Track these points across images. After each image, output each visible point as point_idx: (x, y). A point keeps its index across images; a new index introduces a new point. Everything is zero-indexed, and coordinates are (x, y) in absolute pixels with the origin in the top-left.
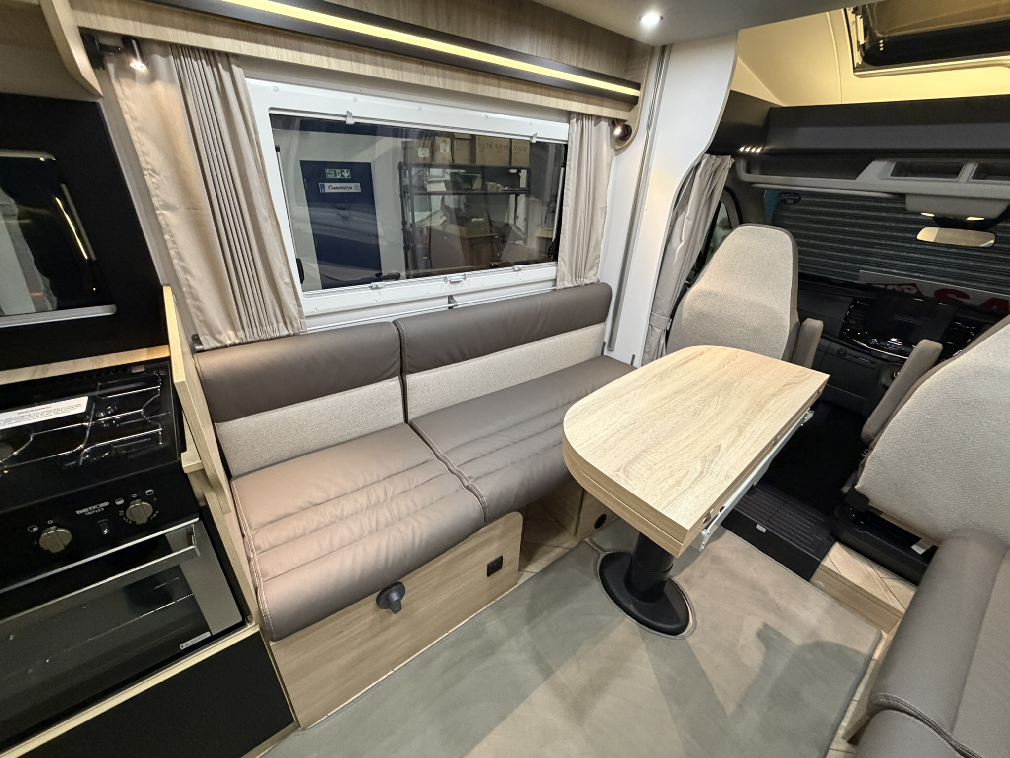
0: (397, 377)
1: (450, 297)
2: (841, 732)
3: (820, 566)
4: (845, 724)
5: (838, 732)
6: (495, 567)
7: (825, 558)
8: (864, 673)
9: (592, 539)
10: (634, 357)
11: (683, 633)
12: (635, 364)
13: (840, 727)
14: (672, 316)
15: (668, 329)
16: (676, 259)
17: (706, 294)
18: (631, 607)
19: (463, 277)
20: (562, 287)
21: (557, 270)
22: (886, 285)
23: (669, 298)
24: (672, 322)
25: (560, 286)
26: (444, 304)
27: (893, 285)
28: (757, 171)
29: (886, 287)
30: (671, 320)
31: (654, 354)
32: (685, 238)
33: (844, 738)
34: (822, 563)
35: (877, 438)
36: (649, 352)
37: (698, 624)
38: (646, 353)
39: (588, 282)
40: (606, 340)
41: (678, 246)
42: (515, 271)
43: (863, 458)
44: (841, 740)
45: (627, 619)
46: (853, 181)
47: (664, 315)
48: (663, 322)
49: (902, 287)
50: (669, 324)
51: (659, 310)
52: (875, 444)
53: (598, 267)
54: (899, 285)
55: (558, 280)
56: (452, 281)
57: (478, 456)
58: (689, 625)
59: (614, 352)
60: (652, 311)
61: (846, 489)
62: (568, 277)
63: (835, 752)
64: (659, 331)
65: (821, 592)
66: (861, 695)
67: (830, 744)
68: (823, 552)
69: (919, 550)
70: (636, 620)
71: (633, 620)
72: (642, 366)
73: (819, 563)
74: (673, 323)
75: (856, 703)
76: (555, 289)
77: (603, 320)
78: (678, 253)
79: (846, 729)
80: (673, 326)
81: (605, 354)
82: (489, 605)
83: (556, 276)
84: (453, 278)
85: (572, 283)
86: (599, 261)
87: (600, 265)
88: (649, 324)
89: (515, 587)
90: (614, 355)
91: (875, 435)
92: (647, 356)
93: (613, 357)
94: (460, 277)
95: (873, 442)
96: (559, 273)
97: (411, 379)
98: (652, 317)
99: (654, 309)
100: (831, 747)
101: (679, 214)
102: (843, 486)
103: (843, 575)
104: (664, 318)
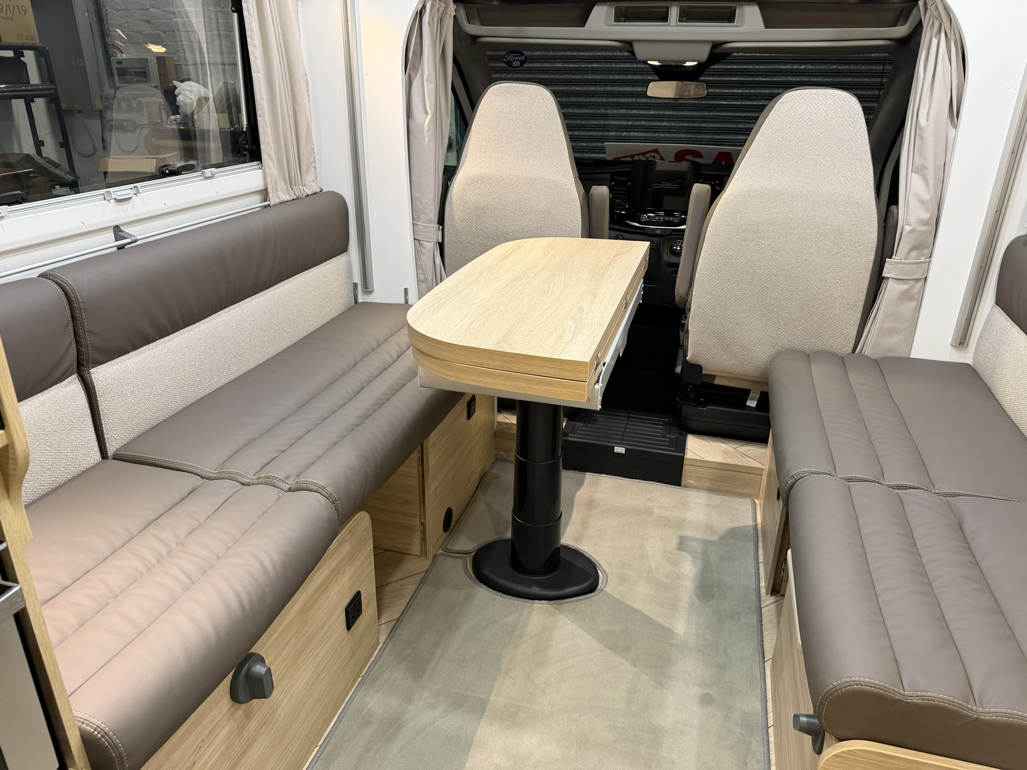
0: (75, 376)
1: (117, 229)
2: (763, 591)
3: (685, 462)
4: (763, 584)
5: (761, 593)
6: (353, 611)
7: (686, 452)
8: (758, 537)
9: (446, 548)
10: (406, 290)
11: (599, 587)
12: (410, 303)
13: (761, 589)
14: (441, 221)
15: (440, 241)
16: (426, 139)
17: (477, 181)
18: (535, 590)
19: (134, 191)
20: (278, 201)
21: (265, 176)
22: (632, 156)
23: (431, 196)
24: (443, 230)
25: (273, 200)
26: (108, 241)
27: (638, 155)
28: (478, 22)
29: (632, 159)
30: (441, 227)
31: (432, 281)
32: (431, 109)
33: (767, 594)
34: (685, 457)
35: (690, 296)
36: (425, 279)
37: (607, 572)
38: (422, 281)
39: (309, 193)
40: (357, 279)
41: (425, 120)
42: (207, 178)
43: (685, 324)
44: (765, 597)
45: (535, 606)
46: (583, 28)
47: (431, 222)
48: (432, 233)
49: (647, 155)
50: (440, 233)
51: (423, 216)
52: (690, 303)
53: (315, 168)
54: (643, 154)
55: (270, 190)
56: (117, 197)
57: (276, 454)
58: (600, 578)
59: (375, 293)
60: (413, 220)
61: (678, 369)
62: (281, 185)
63: (766, 608)
64: (430, 247)
65: (695, 490)
66: (763, 555)
67: (760, 604)
68: (682, 448)
69: (752, 403)
70: (545, 600)
71: (543, 601)
72: (419, 300)
73: (683, 457)
74: (446, 230)
75: (762, 564)
76: (269, 205)
77: (343, 248)
78: (428, 130)
79: (765, 588)
80: (446, 234)
81: (360, 300)
82: (356, 685)
83: (266, 184)
84: (119, 193)
85: (290, 195)
86: (314, 158)
87: (317, 164)
88: (414, 239)
89: (379, 647)
90: (375, 298)
91: (688, 295)
92: (423, 286)
93: (374, 301)
94: (129, 191)
95: (688, 301)
96: (268, 179)
97: (100, 374)
98: (415, 227)
99: (415, 217)
100: (762, 606)
101: (412, 79)
102: (674, 367)
103: (707, 459)
104: (432, 225)
